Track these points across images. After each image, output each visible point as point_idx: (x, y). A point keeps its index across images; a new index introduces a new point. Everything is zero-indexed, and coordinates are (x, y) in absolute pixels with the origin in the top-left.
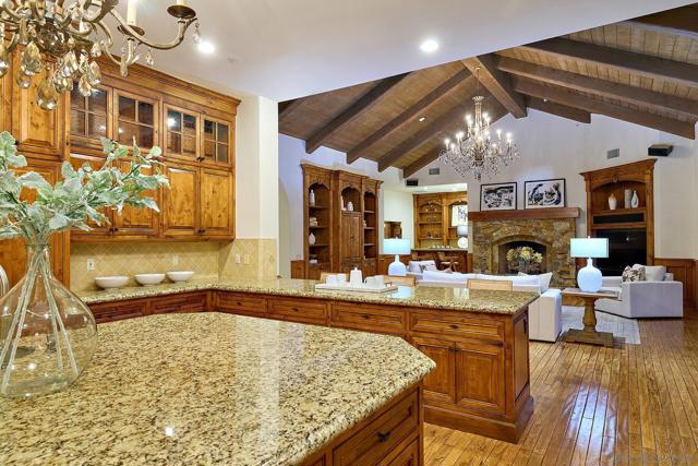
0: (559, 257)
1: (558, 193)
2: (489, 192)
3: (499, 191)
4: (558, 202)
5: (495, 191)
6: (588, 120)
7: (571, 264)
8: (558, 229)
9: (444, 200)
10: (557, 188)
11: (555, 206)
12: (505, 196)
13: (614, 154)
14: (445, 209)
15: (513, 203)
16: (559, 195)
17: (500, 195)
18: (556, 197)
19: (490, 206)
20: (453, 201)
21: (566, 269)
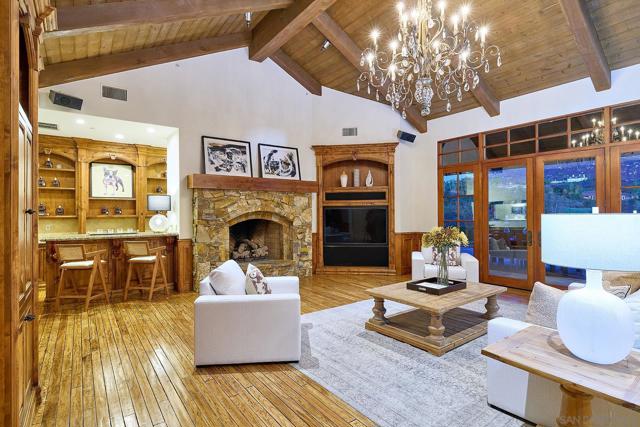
0: (300, 236)
1: (292, 164)
2: (215, 148)
3: (228, 150)
4: (293, 174)
5: (222, 149)
6: (319, 93)
7: (309, 244)
8: (298, 205)
9: (82, 152)
10: (291, 157)
11: (290, 178)
12: (237, 158)
13: (350, 132)
14: (84, 167)
15: (248, 168)
16: (294, 166)
17: (229, 155)
18: (291, 167)
19: (217, 169)
20: (100, 155)
21: (303, 250)
